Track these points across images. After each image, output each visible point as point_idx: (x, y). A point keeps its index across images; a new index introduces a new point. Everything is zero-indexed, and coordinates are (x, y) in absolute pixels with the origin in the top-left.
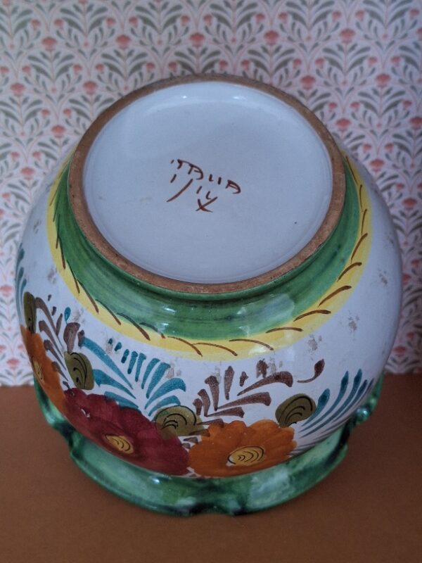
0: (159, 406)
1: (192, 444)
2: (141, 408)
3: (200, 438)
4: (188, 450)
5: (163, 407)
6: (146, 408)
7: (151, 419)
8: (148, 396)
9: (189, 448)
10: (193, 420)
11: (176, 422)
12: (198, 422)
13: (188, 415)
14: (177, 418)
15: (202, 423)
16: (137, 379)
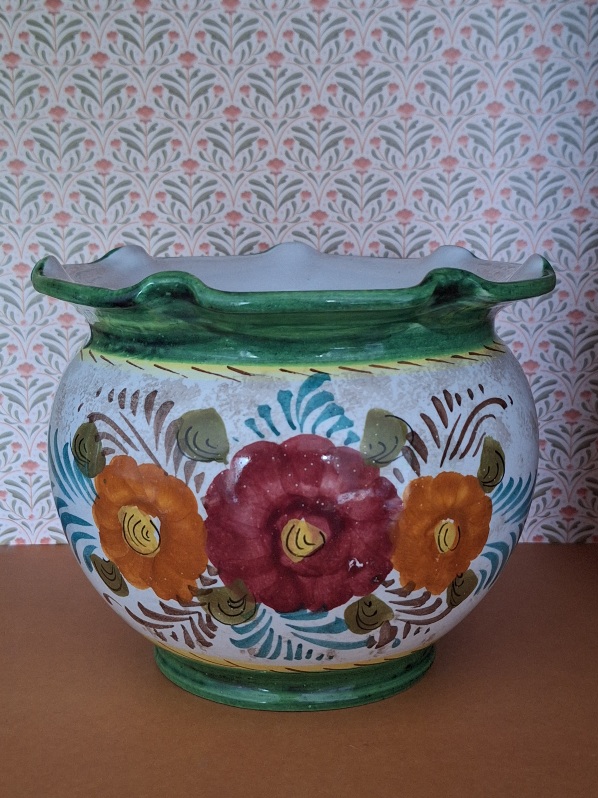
0: (257, 622)
1: (206, 574)
2: (276, 616)
3: (199, 585)
4: (210, 563)
5: (251, 622)
6: (271, 618)
7: (262, 606)
8: (272, 630)
9: (208, 567)
10: (213, 609)
11: (231, 606)
12: (206, 606)
13: (219, 615)
14: (232, 611)
15: (202, 605)
16: (289, 642)
